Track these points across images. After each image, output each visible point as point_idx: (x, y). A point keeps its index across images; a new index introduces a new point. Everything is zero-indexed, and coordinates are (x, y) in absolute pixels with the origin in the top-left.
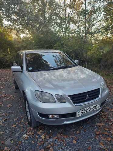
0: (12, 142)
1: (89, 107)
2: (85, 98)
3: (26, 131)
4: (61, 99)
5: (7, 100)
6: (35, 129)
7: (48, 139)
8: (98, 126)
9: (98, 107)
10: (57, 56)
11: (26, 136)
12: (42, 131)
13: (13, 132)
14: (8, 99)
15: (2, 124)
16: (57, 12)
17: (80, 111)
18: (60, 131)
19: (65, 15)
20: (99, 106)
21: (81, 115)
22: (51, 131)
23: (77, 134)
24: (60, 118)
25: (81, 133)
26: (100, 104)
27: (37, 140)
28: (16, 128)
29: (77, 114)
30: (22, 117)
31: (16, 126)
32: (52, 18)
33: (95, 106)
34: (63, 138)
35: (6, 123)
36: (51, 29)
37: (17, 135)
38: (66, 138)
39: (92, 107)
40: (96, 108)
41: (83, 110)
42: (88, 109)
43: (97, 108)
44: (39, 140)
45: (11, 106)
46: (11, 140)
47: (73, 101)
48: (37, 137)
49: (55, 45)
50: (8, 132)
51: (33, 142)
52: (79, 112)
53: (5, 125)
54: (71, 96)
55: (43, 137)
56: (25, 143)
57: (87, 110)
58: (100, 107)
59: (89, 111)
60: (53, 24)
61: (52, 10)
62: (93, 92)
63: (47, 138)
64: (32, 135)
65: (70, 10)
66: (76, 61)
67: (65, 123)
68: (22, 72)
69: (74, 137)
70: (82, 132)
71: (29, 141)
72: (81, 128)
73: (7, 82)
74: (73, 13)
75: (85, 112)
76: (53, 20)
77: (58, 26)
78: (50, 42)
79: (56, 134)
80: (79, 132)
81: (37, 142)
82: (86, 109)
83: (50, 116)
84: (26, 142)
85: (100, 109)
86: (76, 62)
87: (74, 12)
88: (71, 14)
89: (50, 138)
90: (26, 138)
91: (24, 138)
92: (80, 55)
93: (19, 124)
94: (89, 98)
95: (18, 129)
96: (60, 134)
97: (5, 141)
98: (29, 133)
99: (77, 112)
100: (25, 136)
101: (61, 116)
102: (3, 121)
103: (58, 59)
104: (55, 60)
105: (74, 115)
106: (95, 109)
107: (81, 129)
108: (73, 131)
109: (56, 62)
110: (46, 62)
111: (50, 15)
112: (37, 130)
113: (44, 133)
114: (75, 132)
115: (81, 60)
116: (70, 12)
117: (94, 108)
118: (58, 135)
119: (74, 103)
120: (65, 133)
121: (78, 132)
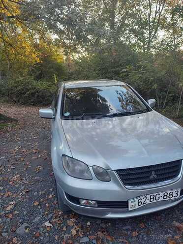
0: (27, 231)
1: (155, 194)
2: (148, 177)
3: (51, 215)
4: (102, 175)
5: (37, 159)
6: (66, 214)
7: (82, 236)
8: (176, 228)
9: (174, 194)
10: (123, 92)
11: (49, 225)
12: (75, 220)
13: (32, 213)
14: (39, 156)
15: (21, 198)
16: (136, 12)
17: (137, 200)
18: (104, 226)
19: (149, 15)
20: (177, 194)
21: (137, 207)
22: (89, 223)
23: (132, 237)
24: (98, 207)
25: (140, 236)
26: (179, 191)
27: (63, 235)
28: (39, 207)
29: (130, 204)
30: (51, 190)
31: (39, 205)
32: (126, 22)
33: (168, 192)
34: (107, 240)
35: (27, 196)
36: (122, 41)
37: (36, 220)
38: (111, 241)
39: (162, 194)
40: (171, 196)
41: (142, 198)
42: (152, 197)
43: (173, 198)
44: (66, 235)
45: (40, 169)
46: (26, 228)
47: (122, 180)
48: (65, 229)
49: (123, 70)
50: (25, 213)
51: (57, 238)
52: (135, 201)
53: (25, 200)
54: (119, 172)
55: (74, 232)
56: (45, 236)
57: (152, 200)
58: (180, 195)
59: (155, 201)
60: (127, 32)
61: (125, 10)
62: (167, 167)
63: (80, 234)
64: (59, 224)
65: (158, 6)
66: (151, 101)
67: (110, 216)
68: (54, 118)
69: (125, 241)
70: (143, 236)
71: (51, 234)
72: (143, 226)
73: (44, 128)
74: (163, 11)
75: (148, 202)
76: (128, 26)
77: (136, 36)
78: (119, 64)
79: (96, 230)
80: (137, 234)
81: (62, 238)
82: (148, 197)
83: (83, 202)
84: (47, 234)
85: (179, 199)
86: (150, 103)
87: (166, 8)
88: (160, 12)
89: (85, 235)
90: (48, 229)
91: (45, 227)
92: (169, 86)
93: (45, 202)
94: (156, 176)
95: (41, 210)
96: (103, 232)
97: (17, 226)
98: (54, 221)
99: (130, 202)
100: (47, 224)
101: (101, 204)
102: (24, 193)
103: (124, 97)
104: (119, 98)
105: (124, 205)
106: (168, 199)
107: (143, 228)
108: (127, 230)
109: (120, 101)
110: (104, 100)
111: (122, 18)
112: (69, 218)
113: (77, 224)
114: (129, 233)
115: (171, 95)
116: (158, 9)
117: (165, 197)
118: (99, 233)
119: (125, 184)
120: (111, 231)
121: (135, 234)
